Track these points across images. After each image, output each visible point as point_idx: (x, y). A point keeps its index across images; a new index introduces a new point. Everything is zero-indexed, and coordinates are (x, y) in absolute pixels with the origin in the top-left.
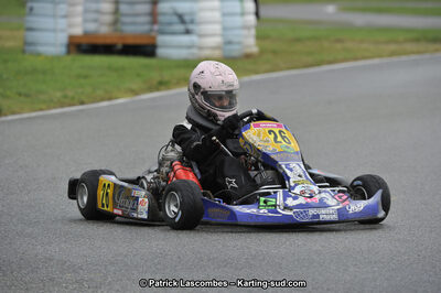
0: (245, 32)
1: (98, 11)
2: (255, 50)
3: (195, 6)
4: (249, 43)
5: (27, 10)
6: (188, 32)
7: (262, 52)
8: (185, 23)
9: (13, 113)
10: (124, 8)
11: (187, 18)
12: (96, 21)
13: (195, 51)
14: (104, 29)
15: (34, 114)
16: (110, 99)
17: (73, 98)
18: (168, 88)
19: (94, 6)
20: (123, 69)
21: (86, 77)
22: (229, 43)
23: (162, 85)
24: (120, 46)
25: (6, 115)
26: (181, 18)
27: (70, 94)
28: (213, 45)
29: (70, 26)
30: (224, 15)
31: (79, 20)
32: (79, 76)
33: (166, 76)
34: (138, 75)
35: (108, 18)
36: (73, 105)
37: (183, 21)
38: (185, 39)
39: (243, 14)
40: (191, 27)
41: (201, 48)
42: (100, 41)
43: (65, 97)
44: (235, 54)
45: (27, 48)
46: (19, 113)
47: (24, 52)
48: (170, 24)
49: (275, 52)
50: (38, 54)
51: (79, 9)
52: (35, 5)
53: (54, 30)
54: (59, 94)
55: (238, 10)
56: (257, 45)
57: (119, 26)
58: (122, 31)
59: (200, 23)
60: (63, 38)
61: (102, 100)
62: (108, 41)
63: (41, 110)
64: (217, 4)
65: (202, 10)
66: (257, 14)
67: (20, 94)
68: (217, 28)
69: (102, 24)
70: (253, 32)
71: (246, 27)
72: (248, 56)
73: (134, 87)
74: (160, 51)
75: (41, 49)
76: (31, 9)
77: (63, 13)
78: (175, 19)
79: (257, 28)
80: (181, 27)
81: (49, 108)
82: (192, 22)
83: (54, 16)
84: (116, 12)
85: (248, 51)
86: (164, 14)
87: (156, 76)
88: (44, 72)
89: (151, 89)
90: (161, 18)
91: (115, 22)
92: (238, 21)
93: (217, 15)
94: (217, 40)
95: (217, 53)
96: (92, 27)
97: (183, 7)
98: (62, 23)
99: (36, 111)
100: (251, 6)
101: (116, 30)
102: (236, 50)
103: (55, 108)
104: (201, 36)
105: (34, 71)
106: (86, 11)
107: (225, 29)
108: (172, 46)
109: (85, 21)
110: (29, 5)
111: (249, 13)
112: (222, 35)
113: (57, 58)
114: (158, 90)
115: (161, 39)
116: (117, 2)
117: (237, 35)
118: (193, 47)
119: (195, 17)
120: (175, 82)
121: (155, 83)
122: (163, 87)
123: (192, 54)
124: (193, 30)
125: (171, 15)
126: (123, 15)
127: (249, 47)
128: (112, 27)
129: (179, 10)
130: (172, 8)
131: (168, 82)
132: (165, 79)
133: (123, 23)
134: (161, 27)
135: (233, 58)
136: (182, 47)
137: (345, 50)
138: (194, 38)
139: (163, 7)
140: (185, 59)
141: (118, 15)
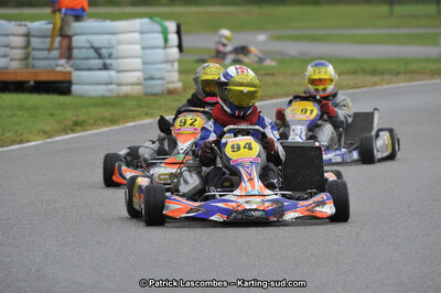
0: (168, 66)
1: (6, 46)
2: (179, 85)
3: (113, 39)
6: (105, 67)
7: (185, 88)
8: (103, 57)
10: (35, 42)
11: (104, 51)
12: (5, 56)
13: (113, 87)
14: (15, 65)
16: (21, 142)
18: (85, 130)
19: (3, 40)
20: (35, 108)
22: (151, 78)
23: (78, 125)
24: (32, 83)
26: (97, 50)
28: (135, 80)
30: (143, 48)
33: (82, 115)
34: (52, 115)
35: (19, 53)
37: (100, 56)
38: (104, 73)
39: (165, 47)
40: (108, 61)
41: (119, 85)
42: (10, 78)
44: (155, 90)
48: (87, 59)
55: (160, 43)
56: (180, 81)
57: (30, 60)
58: (33, 67)
59: (117, 58)
61: (13, 143)
62: (19, 78)
64: (137, 36)
65: (119, 43)
66: (180, 47)
68: (138, 62)
69: (12, 60)
70: (176, 65)
71: (172, 62)
72: (171, 92)
73: (48, 128)
74: (74, 88)
78: (92, 53)
79: (180, 61)
80: (98, 62)
82: (110, 56)
84: (27, 45)
85: (171, 86)
86: (80, 48)
87: (71, 116)
89: (65, 131)
90: (75, 53)
91: (26, 58)
92: (160, 54)
93: (138, 47)
94: (139, 74)
95: (137, 90)
96: (1, 63)
97: (99, 40)
100: (173, 38)
101: (27, 66)
102: (157, 86)
104: (118, 71)
107: (144, 64)
108: (88, 83)
111: (171, 47)
112: (142, 70)
114: (73, 131)
115: (76, 75)
116: (28, 35)
117: (158, 70)
118: (111, 84)
119: (114, 51)
120: (91, 122)
121: (70, 123)
122: (78, 128)
123: (110, 91)
124: (111, 65)
125: (87, 48)
126: (34, 49)
127: (172, 82)
128: (24, 62)
129: (96, 45)
130: (88, 41)
131: (83, 122)
132: (81, 119)
133: (34, 59)
134: (77, 62)
135: (156, 95)
136: (100, 84)
137: (275, 84)
138: (113, 73)
139: (77, 41)
140: (103, 97)
141: (30, 49)
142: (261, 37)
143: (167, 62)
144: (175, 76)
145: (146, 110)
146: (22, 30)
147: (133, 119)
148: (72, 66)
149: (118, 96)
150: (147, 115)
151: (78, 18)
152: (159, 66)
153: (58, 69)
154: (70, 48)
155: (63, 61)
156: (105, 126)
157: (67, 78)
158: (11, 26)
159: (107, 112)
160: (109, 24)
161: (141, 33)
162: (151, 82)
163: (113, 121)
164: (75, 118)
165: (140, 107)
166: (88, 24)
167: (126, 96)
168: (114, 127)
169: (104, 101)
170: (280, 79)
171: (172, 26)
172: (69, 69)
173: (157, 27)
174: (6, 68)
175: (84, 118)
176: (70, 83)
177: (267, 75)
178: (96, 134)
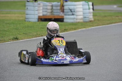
0: (90, 14)
1: (47, 9)
2: (93, 19)
3: (75, 7)
4: (91, 17)
5: (26, 9)
6: (73, 15)
7: (94, 20)
8: (72, 12)
9: (22, 39)
10: (54, 8)
11: (73, 10)
12: (46, 12)
13: (75, 20)
14: (49, 14)
15: (28, 39)
17: (39, 35)
18: (67, 31)
19: (45, 7)
21: (43, 28)
22: (85, 17)
23: (65, 30)
24: (53, 19)
25: (20, 40)
26: (71, 10)
27: (39, 33)
28: (81, 18)
29: (39, 13)
30: (83, 9)
31: (41, 11)
32: (41, 28)
33: (67, 27)
35: (50, 11)
36: (39, 37)
37: (71, 12)
38: (72, 17)
39: (89, 9)
40: (74, 13)
41: (77, 19)
42: (47, 17)
43: (37, 34)
44: (87, 21)
45: (26, 20)
46: (24, 39)
47: (25, 21)
48: (68, 12)
49: (98, 20)
50: (30, 22)
51: (41, 8)
52: (28, 7)
53: (34, 15)
54: (35, 33)
55: (88, 8)
56: (93, 18)
57: (53, 13)
58: (54, 14)
59: (76, 12)
60: (37, 17)
62: (50, 18)
63: (30, 38)
64: (81, 6)
65: (77, 8)
66: (93, 9)
67: (24, 34)
68: (81, 13)
69: (48, 12)
70: (92, 14)
71: (91, 13)
72: (91, 21)
74: (65, 20)
75: (30, 20)
76: (27, 8)
77: (37, 9)
78: (69, 11)
79: (93, 13)
80: (71, 13)
81: (32, 38)
82: (74, 12)
83: (34, 10)
84: (52, 9)
85: (91, 20)
86: (66, 9)
87: (63, 28)
88: (31, 27)
89: (62, 32)
90: (65, 11)
91: (52, 12)
92: (88, 11)
93: (81, 9)
94: (81, 17)
95: (81, 21)
96: (45, 13)
98: (36, 12)
99: (28, 38)
100: (91, 7)
101: (52, 14)
102: (87, 20)
103: (34, 37)
104: (77, 16)
105: (28, 27)
106: (43, 9)
107: (84, 13)
108: (68, 19)
109: (43, 12)
110: (27, 7)
111: (91, 9)
112: (83, 15)
113: (35, 22)
114: (64, 32)
115: (65, 17)
116: (52, 6)
117: (87, 15)
118: (74, 19)
119: (75, 10)
120: (69, 29)
121: (63, 29)
122: (65, 31)
123: (74, 21)
124: (74, 14)
125: (68, 9)
126: (54, 10)
127: (91, 19)
128: (51, 13)
129: (70, 8)
130: (68, 8)
131: (67, 29)
132: (66, 29)
133: (54, 12)
134: (65, 13)
135: (86, 22)
136: (71, 19)
137: (119, 19)
138: (75, 16)
139: (65, 7)
140: (72, 23)
141: (53, 10)
142: (115, 6)
143: (89, 13)
144: (92, 17)
145: (84, 26)
146: (51, 5)
147: (80, 28)
148: (64, 14)
149: (76, 22)
150: (84, 27)
151: (66, 1)
152: (87, 14)
153: (60, 15)
154: (64, 10)
155: (62, 13)
156: (73, 30)
157: (62, 17)
158: (48, 4)
159: (74, 27)
160: (74, 3)
161: (83, 5)
162: (85, 19)
163: (75, 29)
164: (65, 28)
165: (82, 25)
166: (69, 3)
167: (79, 22)
168: (75, 31)
169: (73, 24)
170: (120, 18)
171: (91, 3)
172: (63, 15)
173: (87, 4)
174: (46, 15)
175: (67, 28)
176: (63, 19)
177: (117, 16)
178: (70, 33)
